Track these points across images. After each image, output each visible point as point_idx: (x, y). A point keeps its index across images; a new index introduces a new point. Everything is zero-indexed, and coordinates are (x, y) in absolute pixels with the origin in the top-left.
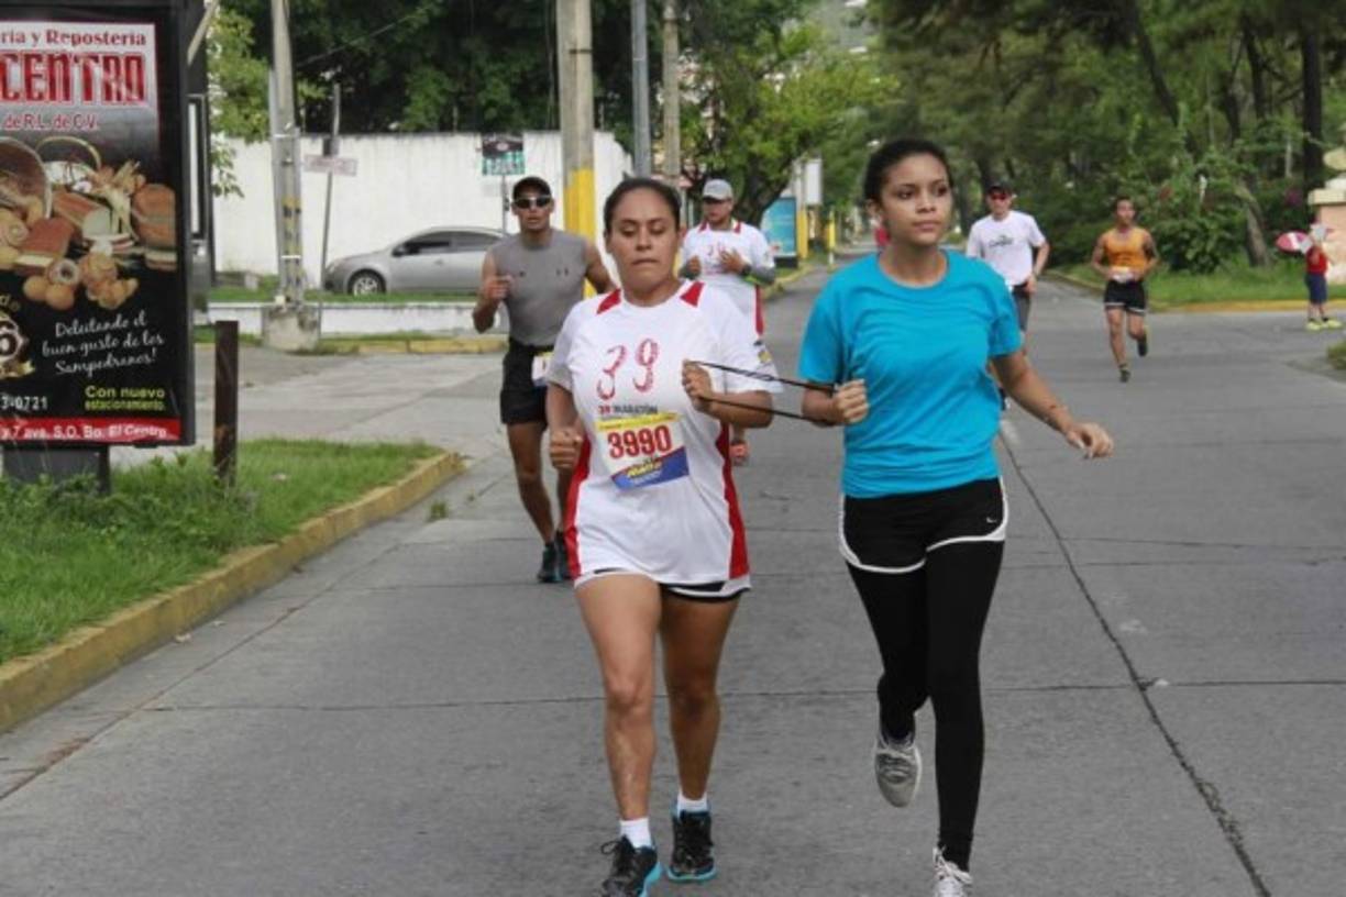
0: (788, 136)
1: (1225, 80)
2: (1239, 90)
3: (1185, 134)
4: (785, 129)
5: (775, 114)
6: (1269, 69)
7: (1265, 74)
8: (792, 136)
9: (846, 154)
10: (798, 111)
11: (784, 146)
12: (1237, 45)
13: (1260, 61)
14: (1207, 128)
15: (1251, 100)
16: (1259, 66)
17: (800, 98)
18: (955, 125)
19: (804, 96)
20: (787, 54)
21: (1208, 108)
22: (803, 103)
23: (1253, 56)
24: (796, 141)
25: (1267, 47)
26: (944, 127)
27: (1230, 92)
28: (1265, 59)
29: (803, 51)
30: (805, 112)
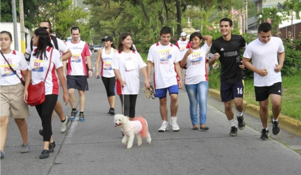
0: (65, 25)
1: (160, 13)
2: (163, 16)
3: (151, 24)
4: (64, 23)
5: (62, 20)
6: (170, 10)
7: (169, 12)
8: (66, 25)
9: (86, 30)
10: (67, 19)
11: (64, 27)
12: (162, 4)
13: (168, 8)
14: (157, 24)
15: (166, 18)
16: (167, 10)
17: (67, 16)
18: (107, 24)
19: (68, 16)
20: (65, 7)
21: (157, 20)
22: (68, 17)
23: (166, 7)
24: (67, 26)
25: (169, 6)
26: (105, 25)
27: (161, 15)
28: (169, 8)
29: (68, 6)
30: (68, 19)
